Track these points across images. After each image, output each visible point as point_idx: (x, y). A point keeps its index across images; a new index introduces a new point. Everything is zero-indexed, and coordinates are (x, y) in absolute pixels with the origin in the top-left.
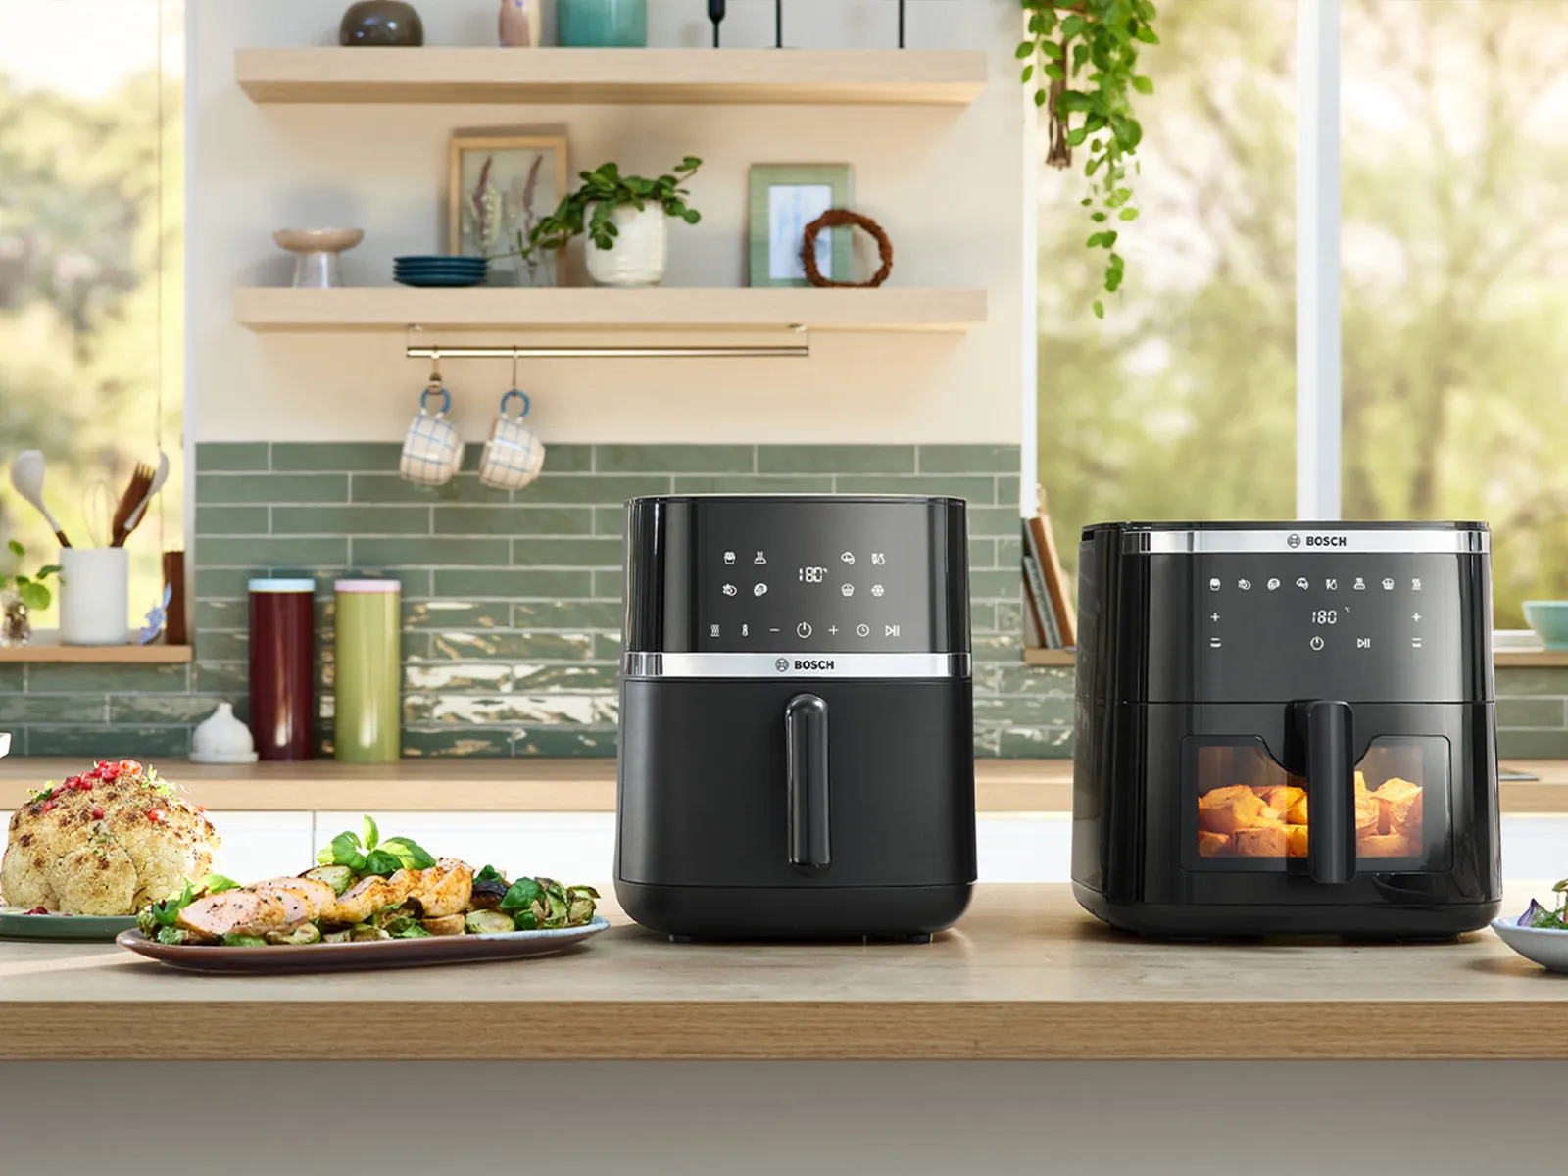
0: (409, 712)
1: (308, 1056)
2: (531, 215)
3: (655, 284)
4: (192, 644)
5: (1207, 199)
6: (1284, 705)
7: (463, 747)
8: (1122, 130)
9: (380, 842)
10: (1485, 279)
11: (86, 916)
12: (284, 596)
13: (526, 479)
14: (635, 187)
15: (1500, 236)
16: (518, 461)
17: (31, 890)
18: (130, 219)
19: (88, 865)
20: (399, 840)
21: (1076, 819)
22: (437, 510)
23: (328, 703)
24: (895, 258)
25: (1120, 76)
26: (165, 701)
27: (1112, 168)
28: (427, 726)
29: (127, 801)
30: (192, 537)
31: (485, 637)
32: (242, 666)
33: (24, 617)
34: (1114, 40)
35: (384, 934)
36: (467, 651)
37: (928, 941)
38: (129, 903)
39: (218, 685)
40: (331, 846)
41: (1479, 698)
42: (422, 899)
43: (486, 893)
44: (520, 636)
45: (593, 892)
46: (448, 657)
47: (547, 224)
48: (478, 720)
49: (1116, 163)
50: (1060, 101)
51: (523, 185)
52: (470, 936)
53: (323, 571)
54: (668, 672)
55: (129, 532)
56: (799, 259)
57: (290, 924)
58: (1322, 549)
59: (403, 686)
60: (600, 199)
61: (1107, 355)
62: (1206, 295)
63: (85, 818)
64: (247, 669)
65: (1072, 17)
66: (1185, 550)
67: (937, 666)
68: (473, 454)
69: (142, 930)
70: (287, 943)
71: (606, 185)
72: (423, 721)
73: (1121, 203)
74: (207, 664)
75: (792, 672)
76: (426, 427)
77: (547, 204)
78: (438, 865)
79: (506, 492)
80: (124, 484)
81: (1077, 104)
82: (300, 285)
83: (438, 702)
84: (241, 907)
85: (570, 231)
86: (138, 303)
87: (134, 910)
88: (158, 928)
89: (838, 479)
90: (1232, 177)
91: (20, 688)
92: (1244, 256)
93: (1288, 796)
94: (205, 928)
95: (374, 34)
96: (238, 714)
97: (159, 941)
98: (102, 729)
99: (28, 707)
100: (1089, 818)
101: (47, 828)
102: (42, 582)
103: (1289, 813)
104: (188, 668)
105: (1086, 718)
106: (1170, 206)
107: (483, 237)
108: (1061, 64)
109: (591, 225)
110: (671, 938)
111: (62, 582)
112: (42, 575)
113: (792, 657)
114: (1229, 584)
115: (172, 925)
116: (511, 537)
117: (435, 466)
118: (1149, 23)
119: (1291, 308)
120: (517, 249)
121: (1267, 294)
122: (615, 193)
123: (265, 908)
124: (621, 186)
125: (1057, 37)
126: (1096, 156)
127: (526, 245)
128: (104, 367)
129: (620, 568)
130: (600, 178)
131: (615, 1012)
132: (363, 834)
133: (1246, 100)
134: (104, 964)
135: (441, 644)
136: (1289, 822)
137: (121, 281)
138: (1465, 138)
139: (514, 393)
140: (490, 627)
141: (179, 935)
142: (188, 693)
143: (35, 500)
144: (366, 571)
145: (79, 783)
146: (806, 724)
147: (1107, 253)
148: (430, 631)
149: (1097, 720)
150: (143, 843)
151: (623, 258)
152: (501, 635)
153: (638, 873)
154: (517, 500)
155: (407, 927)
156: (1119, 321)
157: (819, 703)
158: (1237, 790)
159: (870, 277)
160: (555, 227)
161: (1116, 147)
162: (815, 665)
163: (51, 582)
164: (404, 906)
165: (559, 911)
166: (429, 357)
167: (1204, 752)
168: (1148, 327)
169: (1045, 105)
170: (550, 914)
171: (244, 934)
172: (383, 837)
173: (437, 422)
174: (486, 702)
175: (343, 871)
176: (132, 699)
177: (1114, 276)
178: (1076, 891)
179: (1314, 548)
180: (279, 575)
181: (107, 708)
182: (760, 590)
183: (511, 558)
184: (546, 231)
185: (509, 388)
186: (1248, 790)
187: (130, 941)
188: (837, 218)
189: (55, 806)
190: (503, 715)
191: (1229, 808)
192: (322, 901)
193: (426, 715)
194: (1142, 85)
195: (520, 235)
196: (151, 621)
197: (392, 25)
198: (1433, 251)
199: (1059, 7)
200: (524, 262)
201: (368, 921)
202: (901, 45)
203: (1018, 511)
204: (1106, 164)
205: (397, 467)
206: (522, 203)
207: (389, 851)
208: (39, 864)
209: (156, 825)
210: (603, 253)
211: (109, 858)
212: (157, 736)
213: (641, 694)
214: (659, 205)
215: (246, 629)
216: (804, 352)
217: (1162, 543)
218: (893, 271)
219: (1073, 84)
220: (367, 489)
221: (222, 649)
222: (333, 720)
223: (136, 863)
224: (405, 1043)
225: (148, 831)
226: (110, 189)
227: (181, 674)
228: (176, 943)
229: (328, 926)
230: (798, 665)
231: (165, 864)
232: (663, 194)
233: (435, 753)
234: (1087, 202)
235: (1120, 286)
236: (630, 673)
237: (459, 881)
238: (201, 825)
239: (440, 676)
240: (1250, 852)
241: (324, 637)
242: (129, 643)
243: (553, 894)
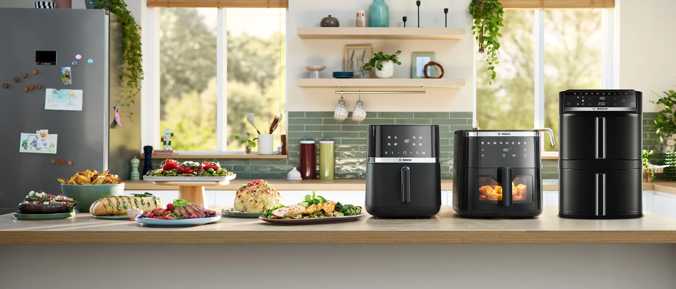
0: (336, 169)
1: (314, 243)
2: (363, 63)
3: (391, 78)
4: (287, 155)
5: (515, 59)
6: (497, 169)
7: (348, 177)
8: (495, 45)
9: (315, 197)
10: (576, 77)
11: (252, 213)
12: (308, 144)
13: (362, 119)
14: (387, 57)
15: (580, 68)
16: (361, 116)
17: (241, 207)
18: (273, 64)
19: (253, 202)
20: (319, 197)
21: (453, 192)
22: (342, 126)
23: (318, 167)
24: (445, 72)
25: (495, 33)
26: (281, 167)
27: (493, 53)
28: (339, 172)
29: (261, 188)
30: (288, 132)
31: (353, 153)
32: (298, 159)
33: (250, 149)
34: (493, 26)
35: (316, 216)
36: (349, 156)
37: (431, 218)
38: (261, 210)
39: (293, 163)
40: (305, 198)
41: (538, 167)
42: (324, 209)
43: (338, 208)
44: (361, 153)
45: (361, 208)
46: (345, 157)
47: (367, 65)
48: (351, 171)
49: (494, 52)
50: (481, 39)
51: (361, 57)
52: (334, 217)
53: (317, 139)
54: (376, 162)
55: (273, 131)
56: (423, 72)
57: (296, 214)
58: (505, 136)
59: (335, 163)
60: (379, 59)
61: (492, 93)
62: (514, 80)
63: (252, 192)
64: (300, 160)
65: (484, 21)
66: (476, 136)
67: (433, 160)
68: (350, 114)
69: (264, 216)
70: (295, 218)
71: (380, 56)
72: (339, 171)
73: (495, 60)
74: (291, 159)
75: (402, 162)
76: (340, 108)
77: (367, 61)
78: (328, 202)
79: (358, 122)
80: (272, 121)
81: (485, 39)
82: (311, 78)
83: (342, 167)
84: (285, 211)
85: (372, 66)
86: (276, 82)
87: (263, 211)
88: (268, 215)
89: (432, 120)
90: (520, 55)
91: (249, 164)
92: (523, 72)
93: (498, 187)
94: (278, 215)
95: (328, 24)
96: (297, 169)
97: (267, 218)
98: (267, 173)
99: (251, 168)
100: (457, 192)
101: (244, 194)
102: (254, 141)
103: (498, 191)
104: (286, 160)
105: (455, 171)
106: (506, 61)
107: (353, 68)
108: (482, 31)
109: (377, 65)
110: (377, 217)
111: (258, 141)
112: (254, 140)
113: (402, 158)
114: (486, 143)
115: (271, 215)
116: (359, 132)
117: (342, 117)
118: (501, 22)
119: (533, 83)
120: (360, 70)
121: (528, 80)
122: (382, 58)
123: (291, 211)
124: (383, 57)
125: (481, 25)
126: (490, 50)
127: (362, 69)
128: (268, 95)
129: (366, 138)
130: (379, 55)
131: (382, 233)
132: (312, 195)
133: (523, 39)
134: (256, 223)
135: (343, 155)
136: (498, 193)
137: (272, 77)
138: (572, 46)
139: (360, 101)
140: (354, 151)
141: (272, 217)
142: (287, 165)
143: (252, 123)
144: (326, 139)
145: (251, 184)
146: (405, 173)
147: (492, 71)
148: (340, 152)
149: (458, 172)
150: (264, 197)
151: (384, 72)
152: (356, 153)
153: (370, 204)
154: (360, 124)
155: (321, 215)
156: (494, 86)
157: (408, 168)
158: (487, 186)
159: (439, 76)
160: (369, 65)
161: (494, 48)
162: (407, 160)
163: (256, 141)
164: (320, 211)
165: (353, 212)
166: (341, 93)
167: (480, 178)
168: (501, 87)
169: (478, 40)
170: (352, 212)
171: (286, 217)
172: (316, 196)
173: (342, 107)
174: (353, 167)
175: (307, 203)
176: (274, 166)
177: (494, 76)
178: (453, 207)
179: (503, 136)
180: (307, 140)
181: (268, 168)
182: (396, 144)
183: (359, 136)
184: (367, 66)
185: (359, 100)
186: (490, 186)
187: (262, 218)
188: (432, 64)
189: (245, 189)
190: (357, 170)
191: (486, 190)
192: (303, 210)
193: (340, 170)
194: (500, 35)
195: (361, 67)
196: (278, 150)
197: (332, 22)
198: (565, 71)
199: (481, 19)
200: (362, 73)
201: (313, 214)
202: (446, 27)
203: (472, 126)
204: (492, 52)
205: (333, 117)
206: (361, 61)
207: (317, 199)
208: (242, 202)
209: (267, 193)
210: (380, 71)
211: (257, 200)
212: (279, 174)
213: (371, 166)
214: (392, 61)
215: (300, 151)
216: (424, 92)
217: (471, 134)
218: (444, 75)
219: (484, 35)
220: (326, 122)
221: (294, 156)
222: (319, 171)
223: (263, 201)
224: (335, 240)
225: (266, 195)
226: (269, 57)
227: (285, 161)
228: (272, 218)
229: (304, 215)
230: (404, 160)
231: (269, 202)
232: (393, 58)
233: (342, 178)
234: (487, 60)
235: (495, 78)
236: (368, 162)
237: (332, 205)
238: (277, 193)
239: (343, 161)
240: (490, 199)
241: (317, 153)
242: (273, 154)
243: (352, 208)
